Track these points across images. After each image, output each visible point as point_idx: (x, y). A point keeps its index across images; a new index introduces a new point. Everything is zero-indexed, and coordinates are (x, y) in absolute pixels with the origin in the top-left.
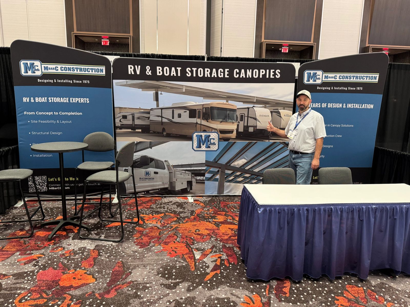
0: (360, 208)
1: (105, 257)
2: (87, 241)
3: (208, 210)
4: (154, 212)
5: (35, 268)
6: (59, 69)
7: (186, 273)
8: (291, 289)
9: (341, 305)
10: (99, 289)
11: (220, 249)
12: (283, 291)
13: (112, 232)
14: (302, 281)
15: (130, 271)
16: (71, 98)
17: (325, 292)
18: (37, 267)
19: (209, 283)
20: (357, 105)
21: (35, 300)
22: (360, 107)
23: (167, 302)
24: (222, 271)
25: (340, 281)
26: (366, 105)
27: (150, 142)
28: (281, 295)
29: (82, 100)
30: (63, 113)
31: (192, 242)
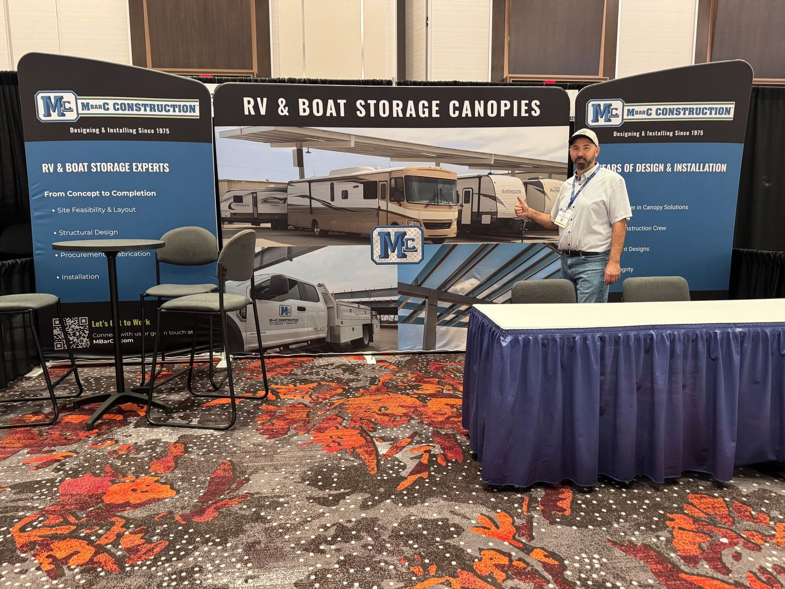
0: (710, 334)
1: (198, 455)
2: (164, 430)
3: (405, 376)
4: (298, 380)
5: (57, 474)
6: (111, 106)
7: (360, 477)
8: (574, 502)
9: (680, 528)
10: (183, 508)
11: (427, 438)
12: (557, 506)
13: (214, 415)
14: (597, 489)
15: (246, 476)
16: (134, 164)
17: (644, 507)
18: (61, 472)
19: (406, 495)
20: (694, 165)
21: (53, 527)
22: (699, 169)
23: (319, 528)
24: (433, 473)
25: (676, 488)
26: (711, 165)
27: (289, 248)
28: (553, 513)
29: (155, 167)
30: (119, 194)
31: (372, 428)
